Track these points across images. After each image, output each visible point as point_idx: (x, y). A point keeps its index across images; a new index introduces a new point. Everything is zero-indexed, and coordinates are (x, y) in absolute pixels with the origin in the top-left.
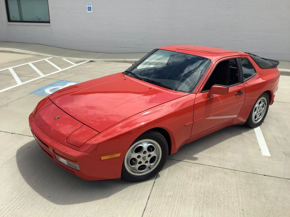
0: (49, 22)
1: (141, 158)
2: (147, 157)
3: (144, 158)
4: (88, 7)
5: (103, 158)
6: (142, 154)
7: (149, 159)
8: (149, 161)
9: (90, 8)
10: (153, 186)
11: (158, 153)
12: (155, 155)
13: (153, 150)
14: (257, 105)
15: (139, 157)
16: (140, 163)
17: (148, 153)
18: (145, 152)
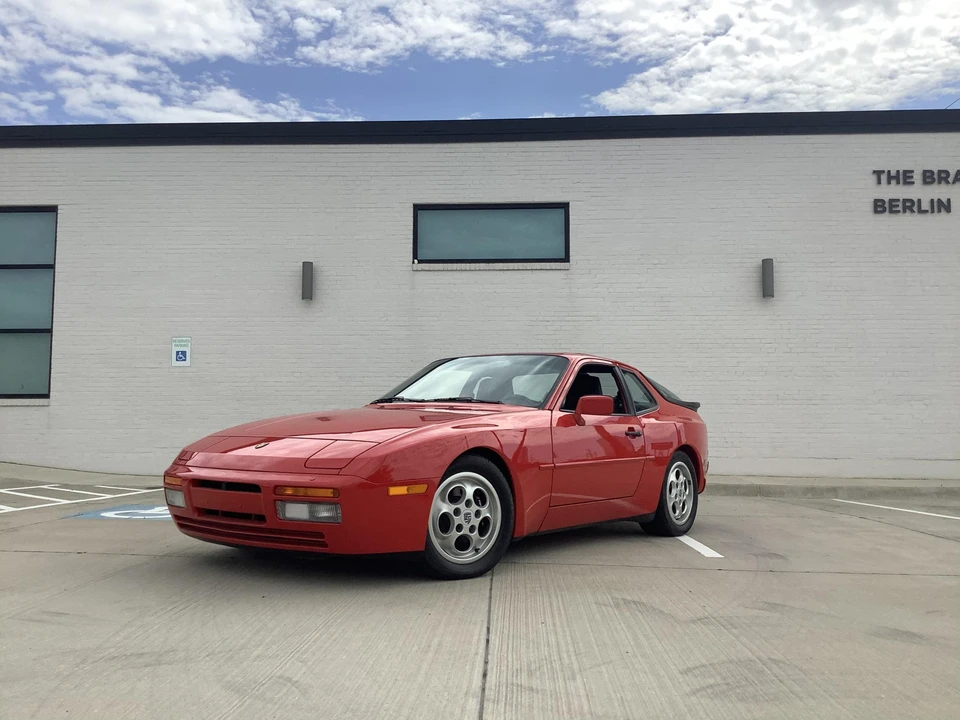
0: (47, 396)
1: (462, 516)
2: (473, 515)
3: (467, 517)
4: (178, 353)
5: (394, 491)
6: (462, 506)
7: (476, 522)
8: (477, 526)
9: (184, 353)
10: (491, 590)
11: (492, 511)
12: (488, 515)
13: (484, 503)
14: (672, 477)
15: (457, 512)
16: (459, 528)
17: (474, 508)
18: (468, 503)
